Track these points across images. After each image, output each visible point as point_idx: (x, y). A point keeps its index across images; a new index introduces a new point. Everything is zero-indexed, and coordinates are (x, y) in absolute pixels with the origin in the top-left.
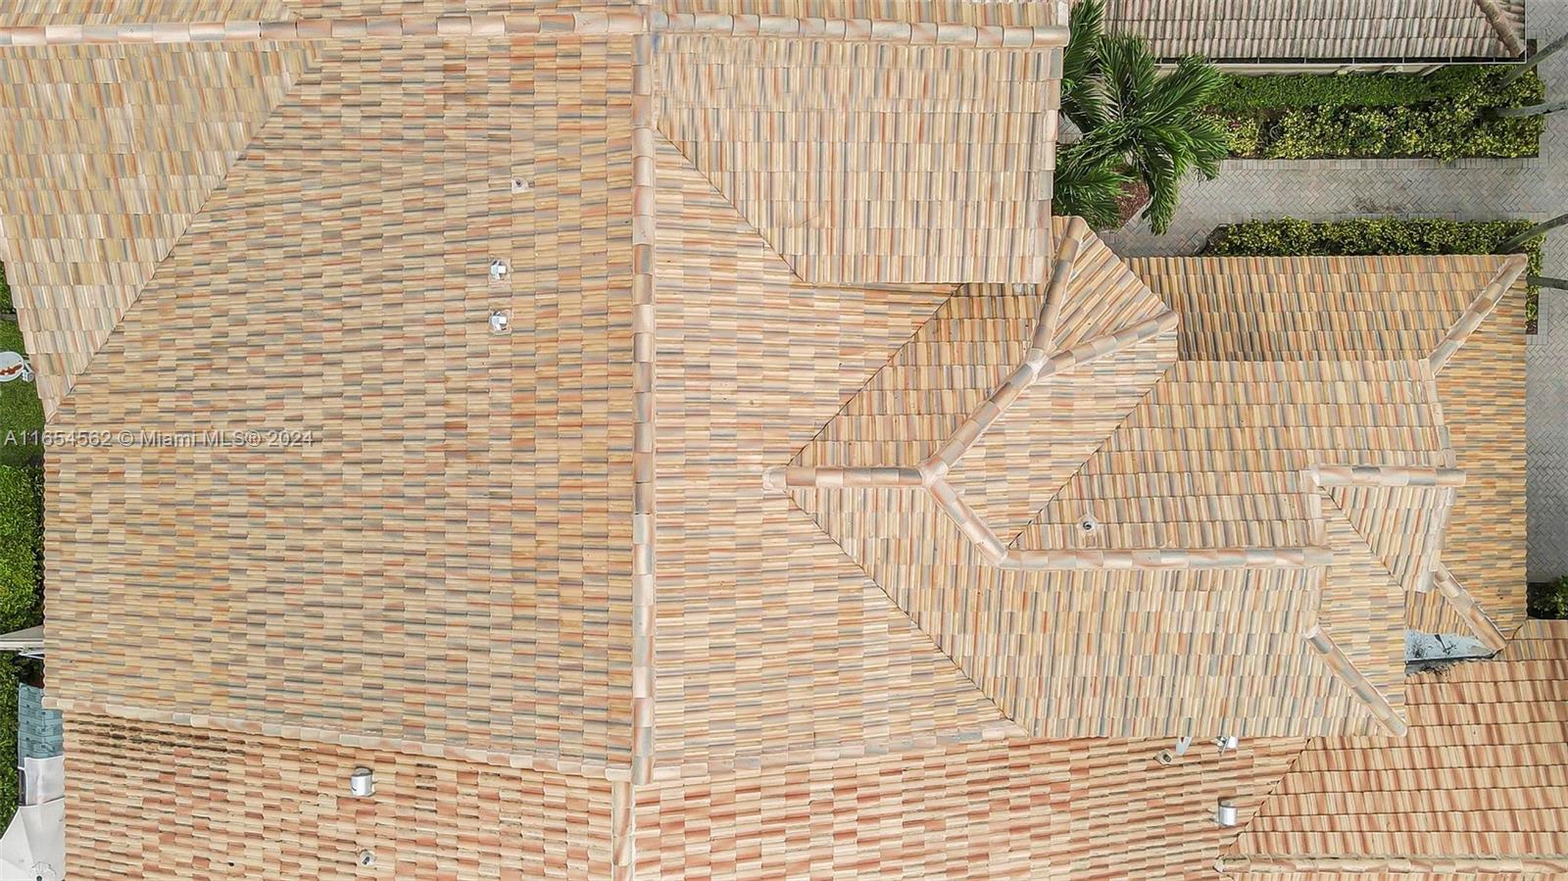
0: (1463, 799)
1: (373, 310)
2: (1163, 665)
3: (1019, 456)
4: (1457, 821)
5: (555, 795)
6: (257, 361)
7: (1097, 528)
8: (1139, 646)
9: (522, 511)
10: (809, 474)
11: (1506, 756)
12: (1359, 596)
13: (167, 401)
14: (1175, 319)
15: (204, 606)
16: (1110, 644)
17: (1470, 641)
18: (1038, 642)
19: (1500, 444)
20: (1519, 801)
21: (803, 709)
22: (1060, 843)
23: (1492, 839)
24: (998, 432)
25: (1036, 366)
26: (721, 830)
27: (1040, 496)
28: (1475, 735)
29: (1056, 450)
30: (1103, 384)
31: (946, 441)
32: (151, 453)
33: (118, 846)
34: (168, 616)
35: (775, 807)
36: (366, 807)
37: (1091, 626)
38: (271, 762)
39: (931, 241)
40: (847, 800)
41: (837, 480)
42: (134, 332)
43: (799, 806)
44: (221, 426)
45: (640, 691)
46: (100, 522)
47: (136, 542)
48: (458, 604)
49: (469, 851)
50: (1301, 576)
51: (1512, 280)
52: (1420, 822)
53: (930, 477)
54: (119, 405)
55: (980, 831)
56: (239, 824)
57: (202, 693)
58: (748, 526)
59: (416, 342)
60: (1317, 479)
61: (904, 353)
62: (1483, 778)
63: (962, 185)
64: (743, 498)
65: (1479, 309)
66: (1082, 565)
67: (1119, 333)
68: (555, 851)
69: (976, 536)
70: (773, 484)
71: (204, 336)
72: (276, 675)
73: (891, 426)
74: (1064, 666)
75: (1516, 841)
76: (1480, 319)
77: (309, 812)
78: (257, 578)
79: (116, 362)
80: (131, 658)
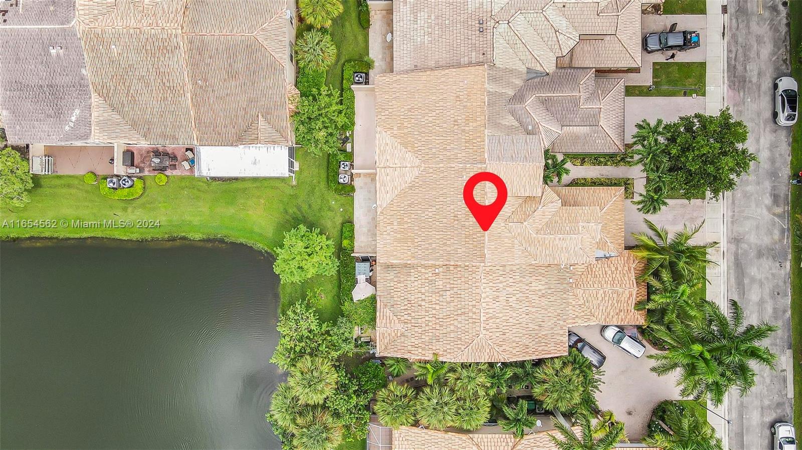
0: (610, 279)
1: (441, 199)
2: (558, 252)
3: (537, 221)
4: (609, 282)
5: (470, 270)
6: (420, 206)
7: (549, 231)
8: (555, 249)
9: (467, 228)
10: (508, 223)
11: (618, 272)
12: (588, 242)
13: (402, 212)
14: (561, 200)
15: (409, 244)
16: (551, 249)
17: (613, 253)
18: (540, 248)
19: (619, 220)
20: (620, 279)
21: (507, 257)
22: (543, 283)
23: (614, 285)
24: (534, 217)
25: (540, 208)
26: (494, 275)
27: (540, 227)
28: (613, 269)
29: (543, 220)
30: (550, 210)
31: (527, 219)
32: (399, 220)
33: (388, 285)
34: (402, 246)
35: (501, 273)
36: (437, 274)
37: (548, 246)
38: (419, 269)
39: (525, 191)
40: (511, 273)
41: (512, 224)
42: (395, 201)
43: (504, 273)
44: (413, 216)
45: (486, 252)
46: (388, 231)
47: (395, 235)
48: (456, 242)
49: (456, 279)
50: (578, 238)
51: (622, 191)
52: (603, 282)
53: (525, 223)
54: (392, 213)
55: (531, 279)
56: (413, 279)
57: (409, 258)
58: (499, 230)
59: (448, 204)
60: (581, 224)
61: (521, 205)
62: (614, 276)
63: (530, 183)
64: (499, 226)
65: (615, 197)
66: (546, 236)
67: (552, 203)
68: (470, 278)
69: (532, 232)
70: (503, 224)
71: (409, 202)
72: (423, 254)
73: (519, 216)
74: (544, 252)
75: (619, 285)
76: (615, 199)
77: (427, 276)
78: (420, 239)
79: (392, 206)
80: (395, 253)
